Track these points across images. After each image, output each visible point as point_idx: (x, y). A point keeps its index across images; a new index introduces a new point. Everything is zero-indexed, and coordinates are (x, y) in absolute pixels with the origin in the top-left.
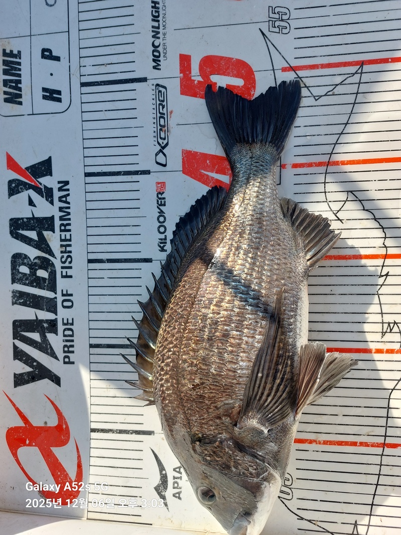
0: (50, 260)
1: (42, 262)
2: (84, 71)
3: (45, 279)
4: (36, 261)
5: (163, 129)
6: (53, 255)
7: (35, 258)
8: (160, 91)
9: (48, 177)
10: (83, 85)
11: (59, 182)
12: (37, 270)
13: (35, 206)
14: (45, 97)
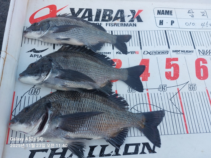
1: (111, 18)
2: (169, 31)
3: (105, 19)
4: (111, 16)
5: (155, 53)
6: (113, 21)
7: (112, 16)
8: (166, 52)
9: (137, 21)
10: (165, 31)
11: (136, 24)
12: (108, 16)
13: (128, 17)
14: (160, 21)
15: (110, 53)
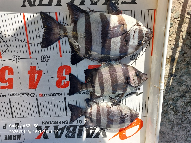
0: (67, 127)
1: (68, 129)
2: (9, 117)
4: (68, 131)
5: (23, 94)
7: (67, 131)
9: (42, 127)
10: (13, 117)
12: (70, 131)
13: (51, 131)
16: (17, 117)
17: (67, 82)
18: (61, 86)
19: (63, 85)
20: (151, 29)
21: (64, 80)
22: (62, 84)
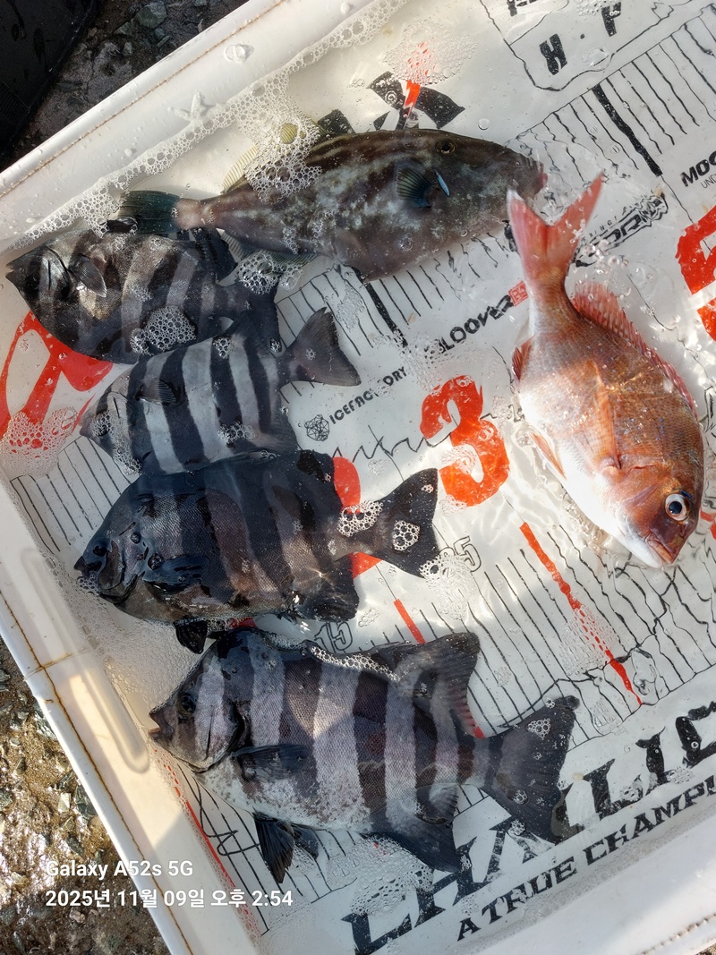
10: (598, 91)
14: (545, 47)
15: (401, 374)
16: (580, 105)
17: (440, 427)
18: (451, 392)
19: (446, 403)
20: (227, 854)
21: (452, 427)
22: (452, 407)
